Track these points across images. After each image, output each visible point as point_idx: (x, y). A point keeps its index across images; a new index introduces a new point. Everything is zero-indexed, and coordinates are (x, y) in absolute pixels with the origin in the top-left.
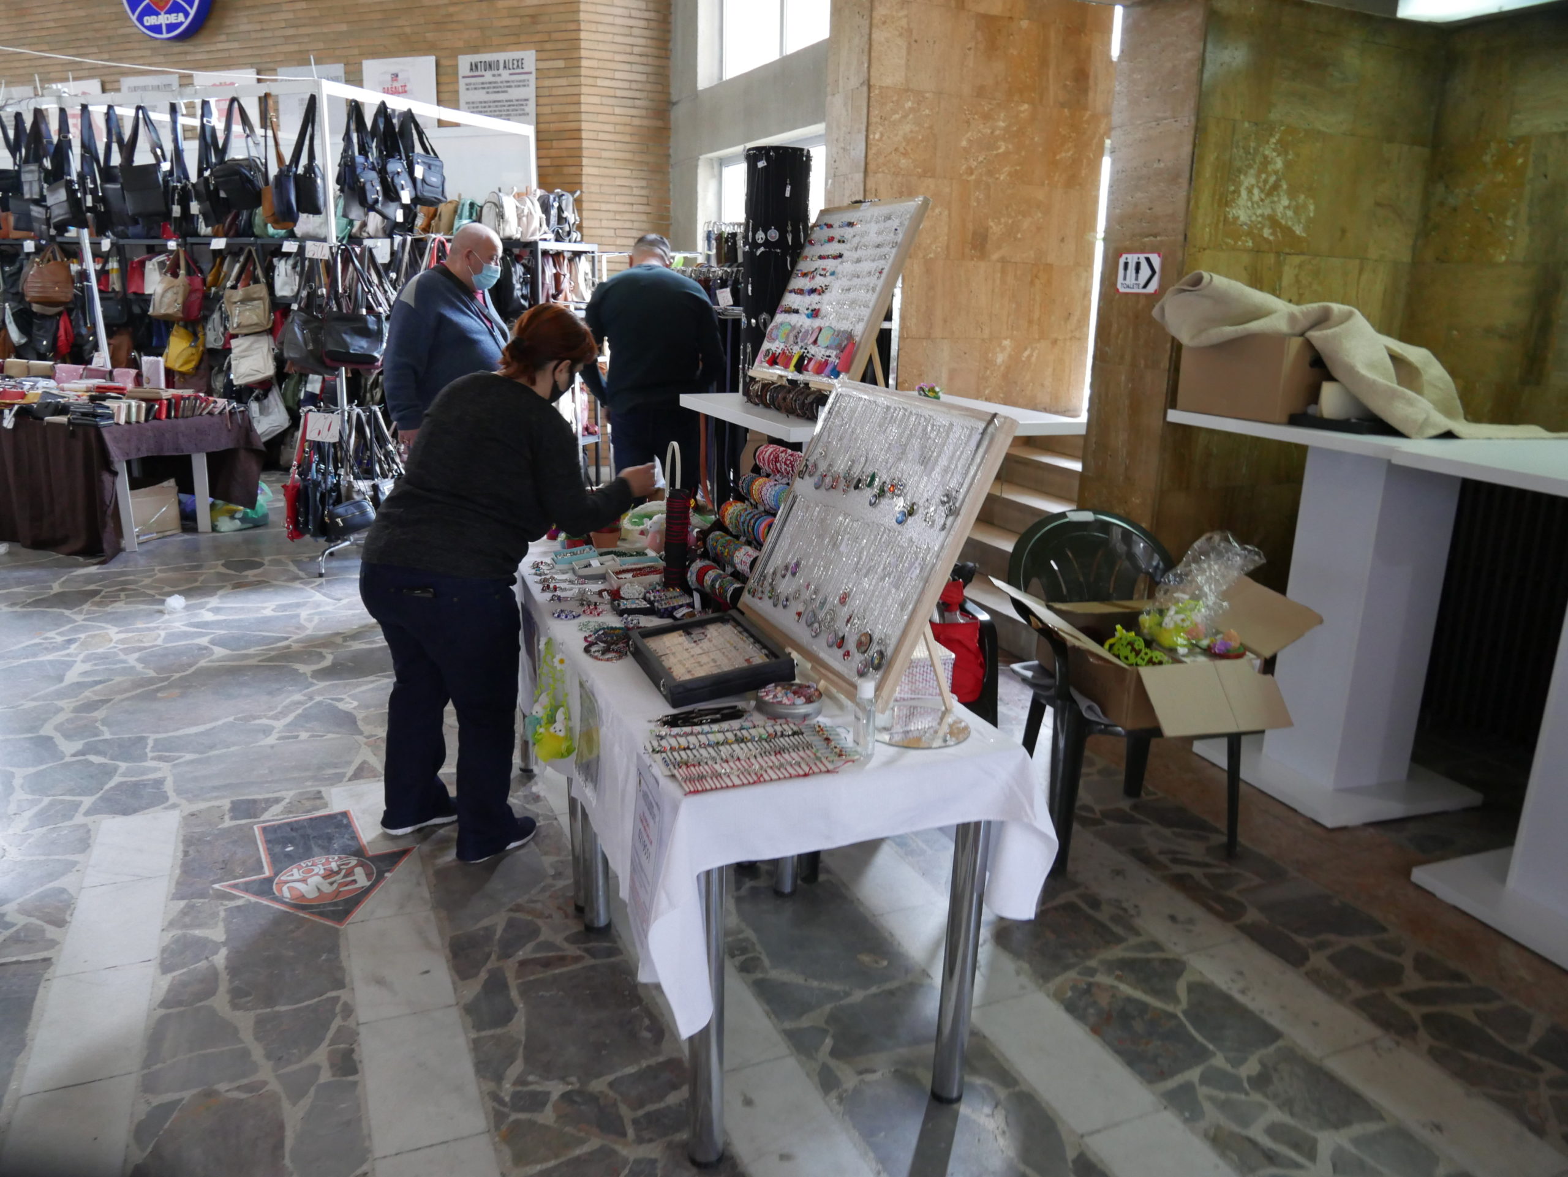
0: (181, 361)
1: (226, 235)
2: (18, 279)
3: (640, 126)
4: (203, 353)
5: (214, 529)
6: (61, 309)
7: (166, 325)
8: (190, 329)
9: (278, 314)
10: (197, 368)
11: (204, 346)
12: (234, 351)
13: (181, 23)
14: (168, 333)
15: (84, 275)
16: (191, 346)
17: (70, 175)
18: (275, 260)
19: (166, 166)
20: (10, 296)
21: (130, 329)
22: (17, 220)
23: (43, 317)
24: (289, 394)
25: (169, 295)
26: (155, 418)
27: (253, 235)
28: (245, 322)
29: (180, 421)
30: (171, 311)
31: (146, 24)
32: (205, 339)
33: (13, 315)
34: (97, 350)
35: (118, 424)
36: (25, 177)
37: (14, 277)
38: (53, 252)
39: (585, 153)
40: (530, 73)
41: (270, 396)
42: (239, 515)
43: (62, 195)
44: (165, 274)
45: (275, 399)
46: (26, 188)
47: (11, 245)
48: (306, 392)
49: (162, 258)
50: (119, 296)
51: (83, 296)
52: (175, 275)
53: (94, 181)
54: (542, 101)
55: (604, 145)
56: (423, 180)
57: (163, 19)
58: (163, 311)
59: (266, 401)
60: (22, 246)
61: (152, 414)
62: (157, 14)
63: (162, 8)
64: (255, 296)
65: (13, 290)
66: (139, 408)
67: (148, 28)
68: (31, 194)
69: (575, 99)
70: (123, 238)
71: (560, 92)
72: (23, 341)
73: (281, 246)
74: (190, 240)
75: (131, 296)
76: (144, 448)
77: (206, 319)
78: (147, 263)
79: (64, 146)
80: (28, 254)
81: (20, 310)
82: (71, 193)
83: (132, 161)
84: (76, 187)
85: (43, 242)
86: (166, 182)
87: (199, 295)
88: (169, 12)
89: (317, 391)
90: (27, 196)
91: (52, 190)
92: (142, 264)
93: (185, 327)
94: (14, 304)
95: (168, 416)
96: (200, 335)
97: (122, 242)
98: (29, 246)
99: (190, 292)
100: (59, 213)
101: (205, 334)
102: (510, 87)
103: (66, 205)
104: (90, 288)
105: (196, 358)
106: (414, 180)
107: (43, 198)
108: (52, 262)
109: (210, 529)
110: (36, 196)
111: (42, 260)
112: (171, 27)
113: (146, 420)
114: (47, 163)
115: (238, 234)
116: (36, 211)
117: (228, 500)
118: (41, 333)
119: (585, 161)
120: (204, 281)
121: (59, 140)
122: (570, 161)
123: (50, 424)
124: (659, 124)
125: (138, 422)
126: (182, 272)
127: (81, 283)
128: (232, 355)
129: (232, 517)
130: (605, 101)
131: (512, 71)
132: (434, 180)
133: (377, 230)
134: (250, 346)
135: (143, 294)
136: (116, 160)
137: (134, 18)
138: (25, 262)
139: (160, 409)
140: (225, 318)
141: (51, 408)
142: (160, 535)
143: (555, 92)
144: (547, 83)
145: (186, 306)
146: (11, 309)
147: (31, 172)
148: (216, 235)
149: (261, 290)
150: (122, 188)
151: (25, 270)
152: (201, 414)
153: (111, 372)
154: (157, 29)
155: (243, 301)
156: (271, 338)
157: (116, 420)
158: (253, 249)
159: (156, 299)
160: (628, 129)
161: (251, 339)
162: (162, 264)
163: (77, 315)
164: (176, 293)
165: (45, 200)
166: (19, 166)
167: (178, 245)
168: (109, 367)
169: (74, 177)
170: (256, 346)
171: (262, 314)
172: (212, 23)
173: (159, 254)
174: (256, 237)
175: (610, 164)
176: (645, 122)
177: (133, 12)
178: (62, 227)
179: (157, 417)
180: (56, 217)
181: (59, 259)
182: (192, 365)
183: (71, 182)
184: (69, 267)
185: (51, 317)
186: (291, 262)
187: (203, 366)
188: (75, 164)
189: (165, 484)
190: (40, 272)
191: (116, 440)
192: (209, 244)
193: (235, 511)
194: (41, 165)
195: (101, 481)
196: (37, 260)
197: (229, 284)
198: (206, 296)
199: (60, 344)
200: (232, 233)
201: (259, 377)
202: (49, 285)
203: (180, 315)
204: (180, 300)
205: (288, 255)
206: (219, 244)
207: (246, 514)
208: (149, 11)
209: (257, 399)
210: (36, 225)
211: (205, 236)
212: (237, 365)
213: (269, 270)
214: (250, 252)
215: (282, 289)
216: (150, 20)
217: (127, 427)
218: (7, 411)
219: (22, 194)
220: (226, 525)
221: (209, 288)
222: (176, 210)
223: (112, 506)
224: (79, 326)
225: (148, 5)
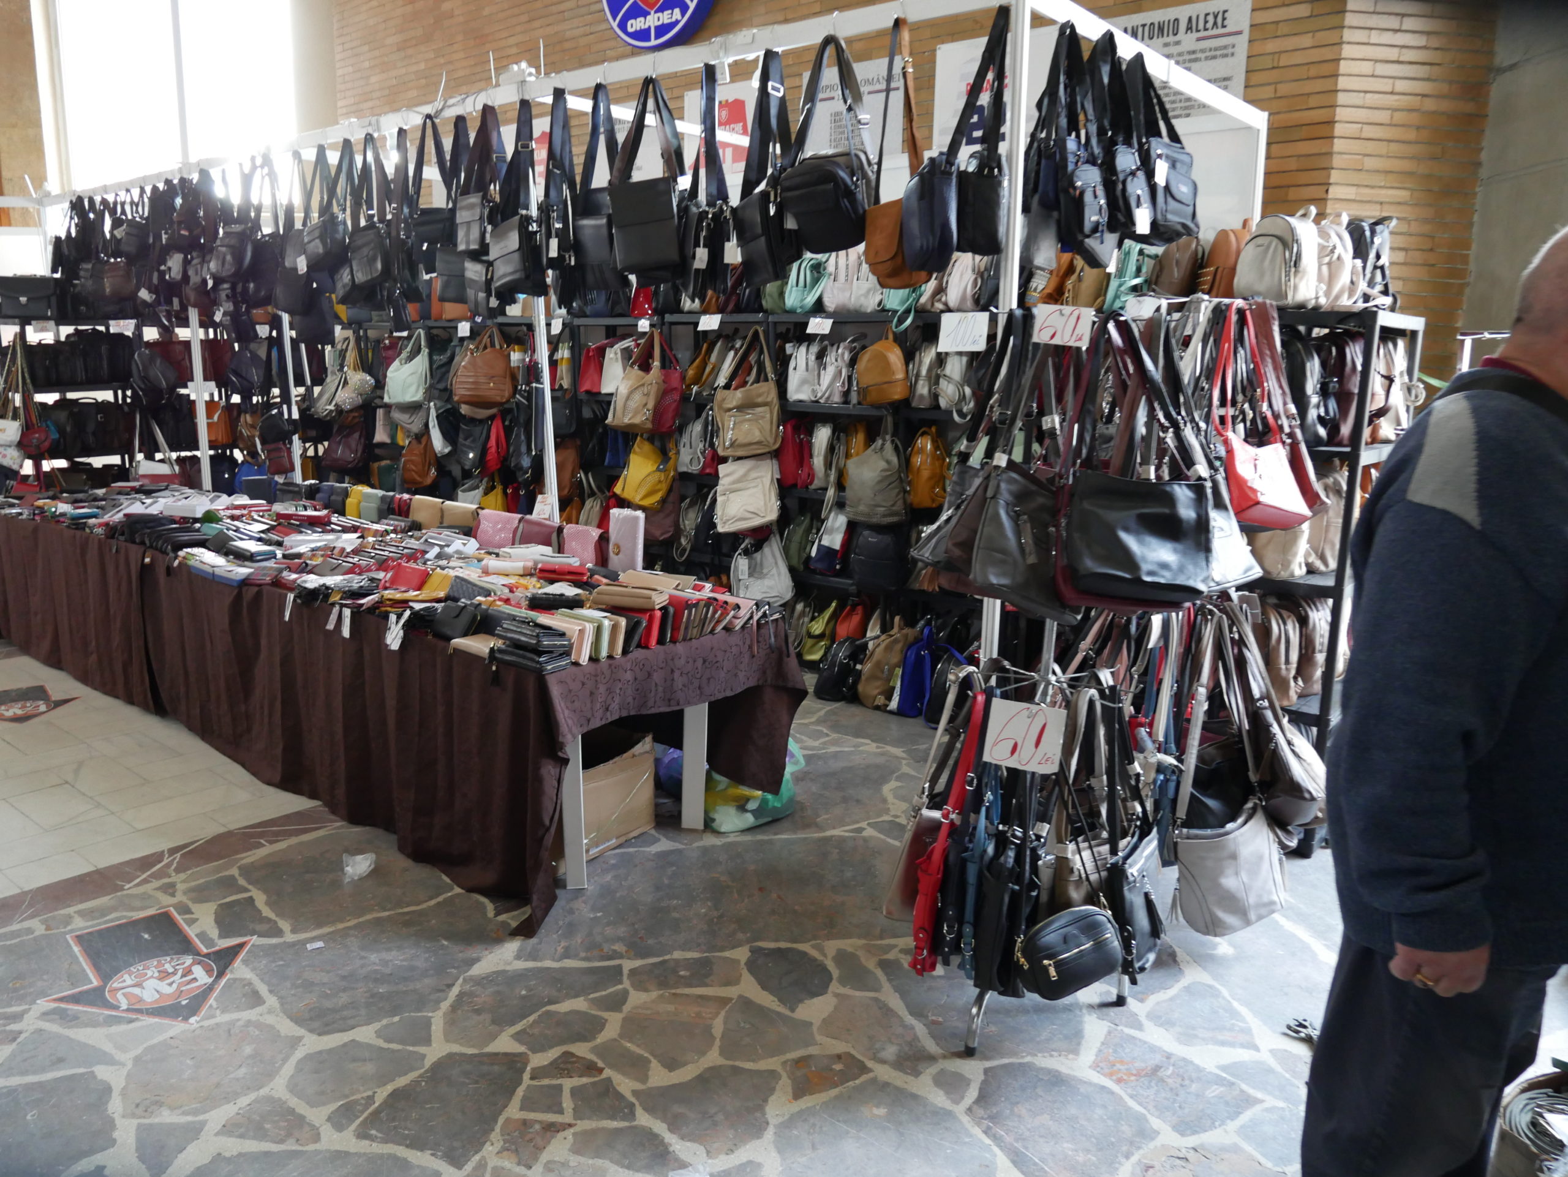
0: (643, 491)
1: (720, 310)
2: (448, 371)
3: (1434, 113)
4: (674, 479)
5: (709, 825)
6: (494, 411)
7: (627, 437)
8: (657, 443)
9: (789, 427)
10: (663, 501)
11: (676, 470)
12: (721, 482)
13: (677, 22)
14: (628, 449)
15: (532, 371)
16: (658, 469)
17: (527, 208)
18: (789, 348)
19: (684, 183)
20: (436, 393)
21: (579, 442)
22: (446, 286)
23: (472, 421)
24: (794, 547)
25: (637, 397)
26: (639, 646)
27: (761, 309)
28: (742, 439)
29: (680, 647)
30: (637, 420)
31: (630, 30)
32: (677, 459)
33: (438, 417)
34: (542, 493)
35: (576, 664)
36: (461, 217)
37: (444, 370)
38: (491, 337)
39: (1337, 161)
40: (1240, 33)
41: (766, 550)
42: (752, 805)
43: (513, 240)
44: (632, 366)
45: (772, 554)
46: (461, 234)
47: (444, 328)
48: (820, 546)
49: (628, 343)
50: (568, 397)
51: (530, 406)
52: (645, 367)
53: (564, 220)
54: (1256, 78)
55: (1370, 147)
56: (1167, 188)
57: (653, 20)
58: (626, 421)
59: (758, 556)
60: (456, 328)
61: (636, 638)
62: (645, 14)
63: (652, 6)
64: (760, 400)
65: (441, 386)
66: (615, 628)
67: (630, 35)
68: (468, 243)
69: (1326, 69)
70: (579, 317)
71: (1298, 59)
72: (447, 450)
73: (805, 325)
74: (668, 318)
75: (582, 396)
76: (615, 706)
77: (681, 429)
78: (608, 350)
79: (522, 160)
80: (462, 339)
81: (447, 411)
82: (527, 238)
83: (630, 177)
84: (534, 227)
85: (479, 319)
86: (684, 210)
87: (676, 396)
88: (661, 10)
89: (837, 546)
90: (462, 247)
91: (498, 235)
92: (601, 352)
93: (651, 440)
94: (439, 404)
95: (661, 641)
96: (671, 454)
97: (577, 322)
98: (464, 329)
99: (664, 393)
100: (506, 271)
101: (678, 453)
102: (1196, 60)
103: (516, 256)
104: (541, 392)
105: (664, 487)
106: (1153, 188)
107: (484, 249)
108: (488, 350)
109: (701, 826)
110: (474, 246)
111: (477, 348)
112: (662, 30)
113: (625, 652)
114: (494, 189)
115: (738, 310)
116: (474, 271)
117: (738, 777)
118: (467, 443)
119: (1335, 176)
120: (683, 378)
121: (516, 152)
122: (1304, 178)
123: (459, 652)
124: (1469, 107)
125: (610, 657)
126: (656, 364)
127: (528, 384)
128: (719, 488)
129: (742, 808)
130: (1381, 69)
131: (1202, 34)
132: (1182, 190)
133: (963, 298)
134: (745, 475)
135: (599, 393)
136: (601, 177)
137: (615, 25)
138: (458, 349)
139: (649, 627)
140: (711, 432)
141: (464, 620)
142: (622, 840)
143: (1284, 61)
144: (1271, 46)
145: (658, 413)
146: (437, 410)
147: (471, 207)
148: (705, 311)
149: (767, 391)
150: (610, 225)
151: (457, 359)
152: (712, 632)
153: (560, 530)
154: (643, 35)
155: (741, 408)
156: (775, 462)
157: (573, 658)
158: (760, 330)
159: (619, 402)
160: (1414, 118)
161: (748, 464)
162: (627, 353)
163: (518, 435)
164: (647, 395)
165: (487, 254)
166: (455, 203)
167: (652, 326)
168: (557, 520)
169: (534, 212)
170: (754, 475)
171: (767, 427)
172: (716, 20)
173: (624, 337)
174: (765, 312)
175: (1379, 180)
176: (1445, 106)
177: (614, 19)
178: (507, 296)
179: (643, 645)
180: (500, 278)
181: (498, 347)
182: (658, 497)
183: (528, 219)
184: (509, 355)
185: (481, 421)
186: (815, 349)
187: (671, 499)
188: (536, 192)
189: (638, 749)
190: (473, 363)
191: (569, 696)
192: (696, 324)
193: (747, 799)
194: (486, 197)
195: (539, 780)
196: (471, 346)
197: (721, 381)
198: (685, 398)
199: (489, 457)
200: (731, 307)
201: (757, 522)
202: (482, 380)
203: (649, 425)
204: (651, 405)
205: (811, 339)
206: (710, 322)
207: (764, 801)
208: (637, 12)
209: (747, 553)
210: (470, 293)
211: (690, 312)
212: (725, 503)
213: (782, 363)
214: (756, 333)
215: (798, 390)
216: (636, 25)
217: (593, 665)
218: (393, 617)
219: (455, 245)
220: (730, 820)
221: (689, 387)
222: (701, 257)
223: (553, 830)
224: (520, 455)
225: (635, 3)
